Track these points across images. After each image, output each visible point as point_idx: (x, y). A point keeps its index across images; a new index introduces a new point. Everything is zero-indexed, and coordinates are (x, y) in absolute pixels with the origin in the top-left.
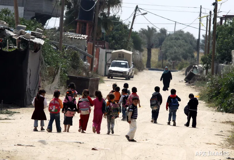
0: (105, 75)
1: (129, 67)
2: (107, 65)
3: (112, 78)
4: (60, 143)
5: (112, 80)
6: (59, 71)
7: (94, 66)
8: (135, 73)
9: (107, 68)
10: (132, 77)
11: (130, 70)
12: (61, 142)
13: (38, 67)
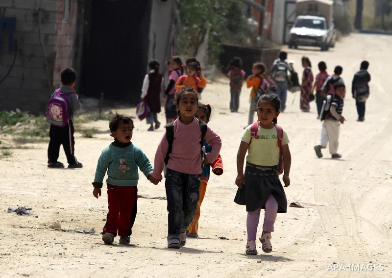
0: (284, 43)
1: (328, 28)
2: (288, 24)
3: (296, 48)
4: (223, 191)
5: (296, 51)
6: (207, 37)
7: (266, 27)
8: (337, 39)
9: (287, 29)
10: (333, 46)
11: (328, 34)
12: (225, 188)
13: (170, 30)
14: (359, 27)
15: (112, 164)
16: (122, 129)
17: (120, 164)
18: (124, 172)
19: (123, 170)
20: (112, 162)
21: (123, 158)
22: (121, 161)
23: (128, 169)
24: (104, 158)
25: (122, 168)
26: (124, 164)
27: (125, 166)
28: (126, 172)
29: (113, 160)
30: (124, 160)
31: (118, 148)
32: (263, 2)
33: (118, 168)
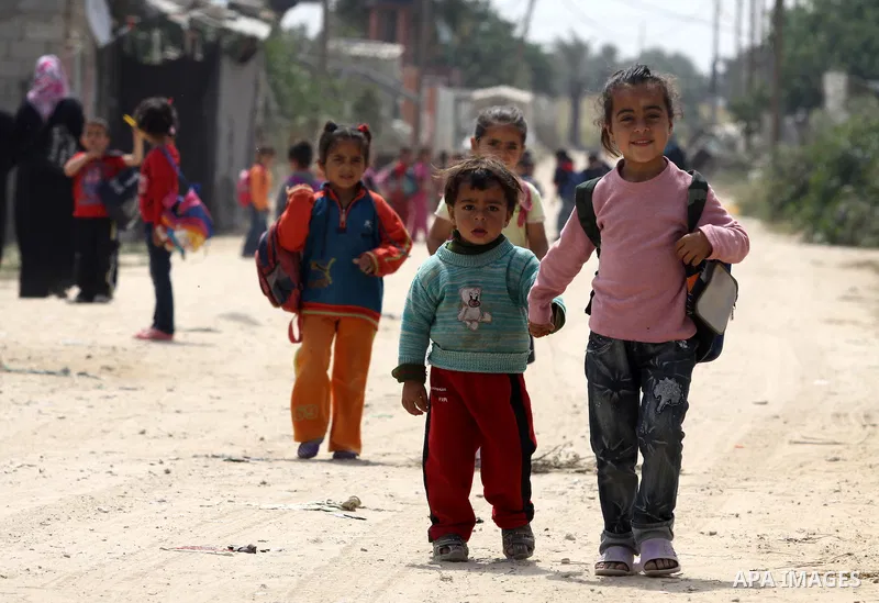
13: (254, 111)
14: (576, 141)
15: (442, 306)
16: (465, 204)
17: (462, 304)
18: (475, 326)
19: (471, 321)
20: (442, 299)
21: (471, 285)
22: (465, 295)
23: (488, 318)
24: (419, 288)
25: (467, 317)
26: (474, 303)
27: (476, 311)
28: (479, 328)
29: (443, 293)
30: (475, 293)
31: (461, 257)
32: (418, 89)
33: (456, 315)
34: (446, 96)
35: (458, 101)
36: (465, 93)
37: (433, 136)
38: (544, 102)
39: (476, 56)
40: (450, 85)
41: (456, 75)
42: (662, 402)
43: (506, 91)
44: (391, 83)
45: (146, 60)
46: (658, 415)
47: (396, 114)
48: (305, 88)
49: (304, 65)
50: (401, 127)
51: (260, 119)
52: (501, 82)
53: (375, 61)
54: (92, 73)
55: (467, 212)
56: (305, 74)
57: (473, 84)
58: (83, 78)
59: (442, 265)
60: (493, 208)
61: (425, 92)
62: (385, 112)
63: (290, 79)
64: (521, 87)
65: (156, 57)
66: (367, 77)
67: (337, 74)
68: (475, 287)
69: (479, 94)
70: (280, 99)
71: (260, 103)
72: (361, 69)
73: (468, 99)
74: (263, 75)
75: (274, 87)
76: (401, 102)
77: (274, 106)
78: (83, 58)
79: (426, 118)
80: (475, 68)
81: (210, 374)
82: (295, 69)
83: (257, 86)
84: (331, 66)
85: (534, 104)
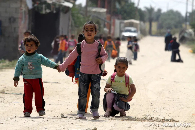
13: (69, 26)
14: (150, 33)
16: (26, 45)
17: (28, 66)
18: (31, 70)
19: (31, 69)
21: (30, 62)
22: (29, 64)
23: (34, 68)
24: (19, 62)
25: (30, 68)
26: (31, 65)
30: (31, 63)
31: (28, 56)
32: (110, 20)
33: (27, 68)
34: (117, 22)
35: (121, 23)
36: (122, 21)
37: (114, 32)
38: (142, 23)
39: (125, 12)
40: (118, 19)
41: (120, 16)
42: (96, 88)
43: (133, 21)
44: (103, 18)
45: (41, 13)
46: (95, 91)
47: (105, 26)
48: (82, 20)
49: (81, 14)
50: (106, 30)
51: (70, 28)
52: (131, 18)
53: (99, 13)
54: (27, 16)
55: (27, 47)
56: (82, 16)
57: (125, 19)
58: (25, 17)
59: (24, 58)
60: (32, 46)
61: (112, 21)
62: (102, 26)
63: (78, 18)
64: (137, 20)
65: (44, 12)
66: (97, 17)
67: (90, 16)
68: (31, 62)
69: (126, 21)
70: (75, 23)
71: (70, 24)
72: (95, 15)
73: (123, 23)
74: (71, 17)
75: (74, 20)
76: (106, 23)
77: (73, 24)
78: (25, 12)
79: (112, 27)
80: (125, 15)
81: (58, 94)
82: (79, 15)
83: (69, 20)
84: (88, 14)
85: (140, 24)
